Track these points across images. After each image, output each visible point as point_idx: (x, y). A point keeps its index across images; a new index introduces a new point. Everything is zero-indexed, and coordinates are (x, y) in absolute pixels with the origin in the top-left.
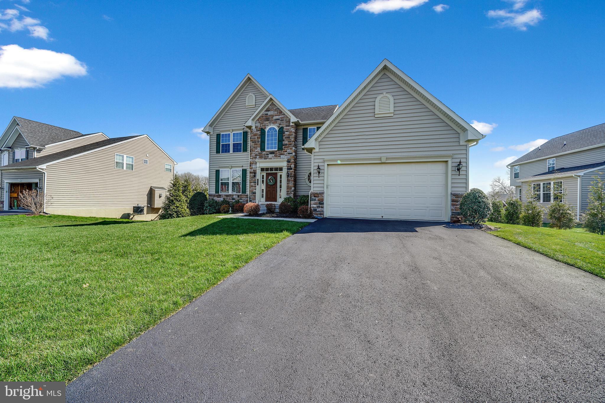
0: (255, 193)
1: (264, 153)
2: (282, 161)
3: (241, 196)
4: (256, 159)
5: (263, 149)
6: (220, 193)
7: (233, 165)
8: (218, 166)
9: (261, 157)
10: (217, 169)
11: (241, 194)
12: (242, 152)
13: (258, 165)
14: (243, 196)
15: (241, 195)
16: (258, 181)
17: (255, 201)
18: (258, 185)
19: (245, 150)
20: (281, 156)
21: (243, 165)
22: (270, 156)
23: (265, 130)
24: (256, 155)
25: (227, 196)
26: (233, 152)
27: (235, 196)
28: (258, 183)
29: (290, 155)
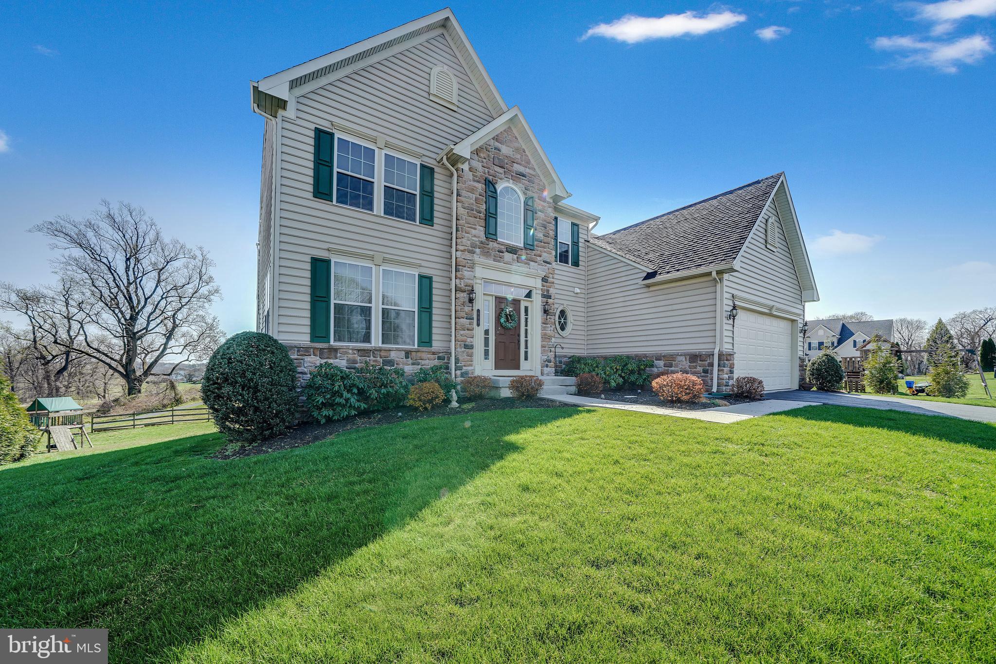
0: (471, 347)
1: (492, 245)
2: (534, 277)
3: (419, 354)
4: (475, 255)
5: (491, 234)
6: (332, 342)
7: (385, 255)
8: (326, 246)
9: (486, 253)
10: (322, 254)
11: (416, 346)
12: (418, 223)
13: (479, 272)
14: (424, 355)
15: (417, 351)
16: (478, 315)
17: (472, 368)
18: (478, 325)
19: (428, 219)
20: (532, 263)
21: (424, 263)
22: (508, 256)
23: (497, 186)
24: (474, 246)
25: (363, 352)
26: (385, 213)
27: (399, 353)
28: (478, 320)
29: (548, 265)
